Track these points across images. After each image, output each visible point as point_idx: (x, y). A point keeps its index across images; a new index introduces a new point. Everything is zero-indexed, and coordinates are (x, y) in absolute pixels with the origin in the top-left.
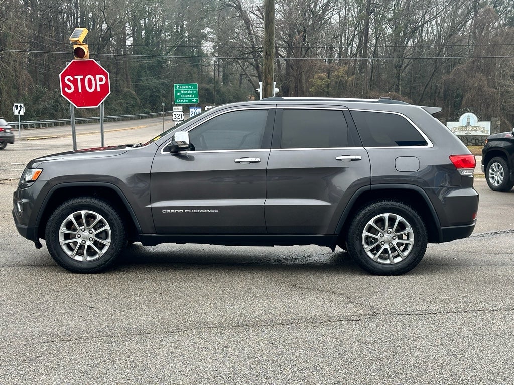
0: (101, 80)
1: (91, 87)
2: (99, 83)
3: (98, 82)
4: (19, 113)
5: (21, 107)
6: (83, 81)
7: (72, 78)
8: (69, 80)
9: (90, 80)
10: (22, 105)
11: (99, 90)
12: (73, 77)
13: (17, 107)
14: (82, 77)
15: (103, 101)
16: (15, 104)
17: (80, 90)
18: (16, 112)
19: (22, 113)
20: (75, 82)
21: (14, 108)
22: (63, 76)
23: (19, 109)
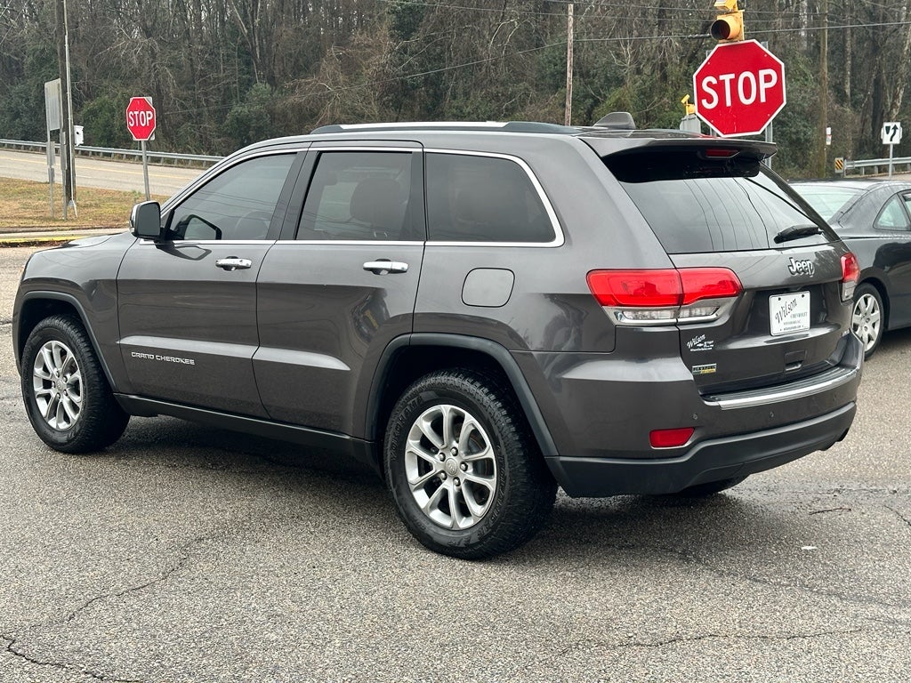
0: (768, 78)
1: (747, 96)
2: (764, 86)
3: (761, 83)
4: (891, 140)
5: (895, 128)
6: (734, 83)
7: (714, 81)
8: (709, 84)
9: (747, 81)
10: (898, 125)
11: (763, 99)
12: (717, 78)
13: (888, 129)
14: (732, 76)
15: (771, 120)
16: (886, 124)
17: (729, 103)
18: (886, 139)
19: (897, 140)
20: (719, 88)
21: (883, 131)
22: (700, 79)
23: (891, 132)
